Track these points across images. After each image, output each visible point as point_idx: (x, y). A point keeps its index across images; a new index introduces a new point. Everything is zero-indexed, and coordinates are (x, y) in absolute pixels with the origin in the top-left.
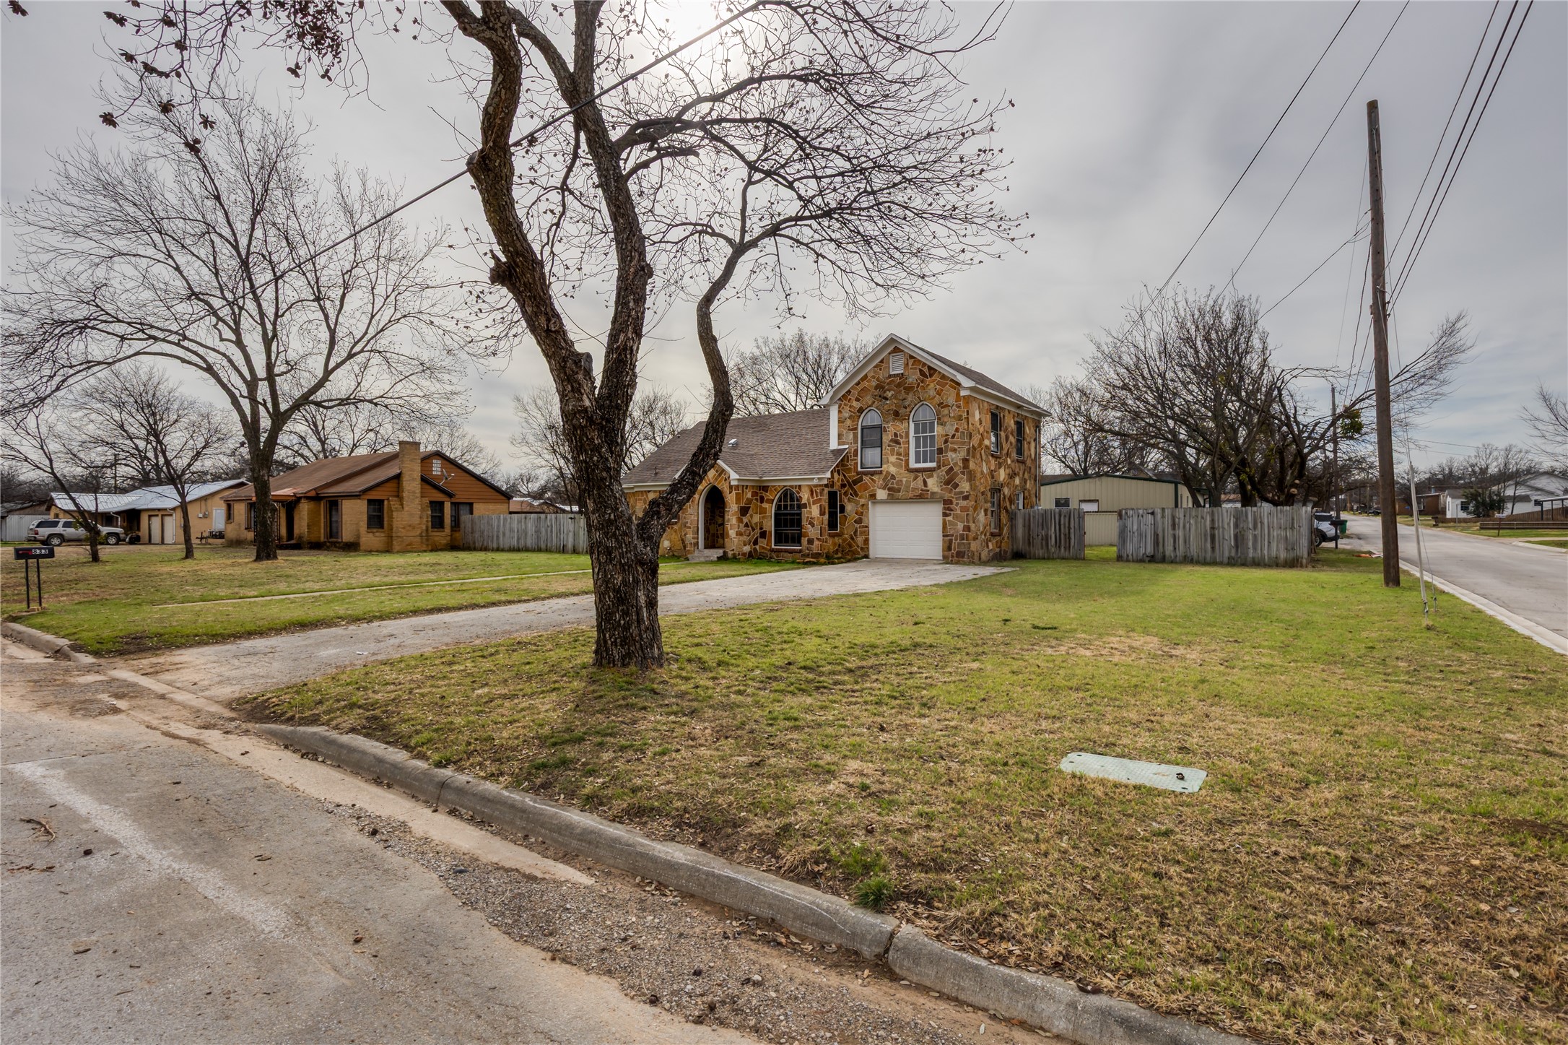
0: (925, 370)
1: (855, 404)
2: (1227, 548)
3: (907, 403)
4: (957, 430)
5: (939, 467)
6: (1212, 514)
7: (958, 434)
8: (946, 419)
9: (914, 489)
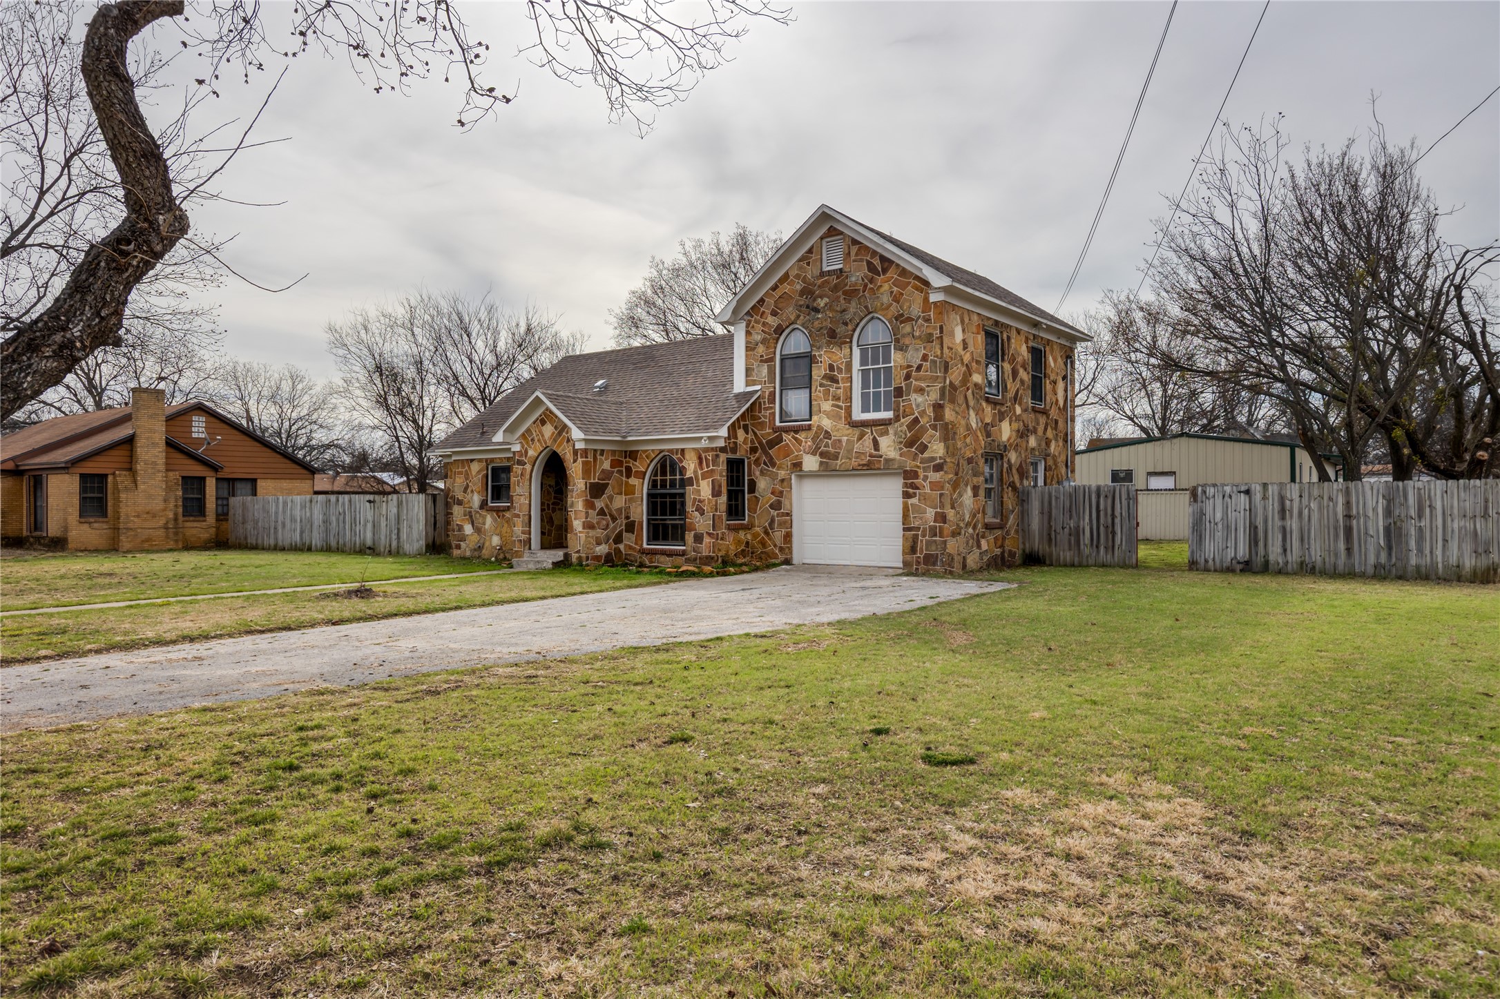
0: (876, 262)
1: (770, 320)
2: (1372, 552)
3: (848, 317)
4: (925, 358)
5: (897, 418)
6: (1347, 493)
7: (927, 365)
8: (907, 341)
9: (859, 454)
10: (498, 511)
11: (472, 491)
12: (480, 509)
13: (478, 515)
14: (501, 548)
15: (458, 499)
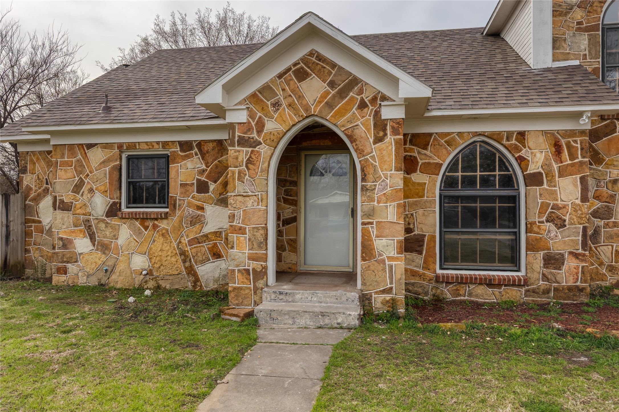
10: (144, 219)
11: (91, 190)
12: (107, 216)
13: (102, 226)
14: (150, 273)
15: (62, 201)
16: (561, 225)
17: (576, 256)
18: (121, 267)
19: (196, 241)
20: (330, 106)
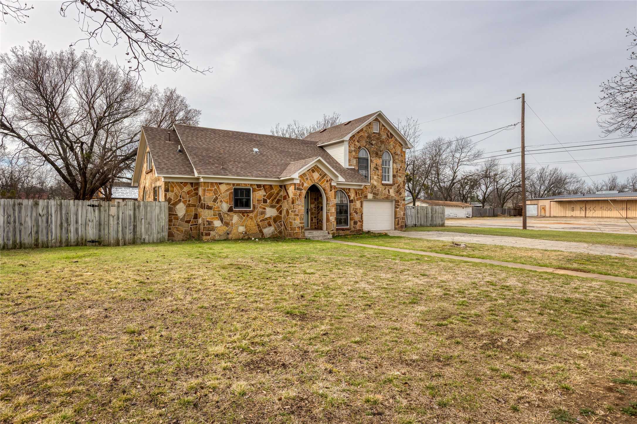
4: (401, 167)
5: (394, 184)
8: (397, 161)
9: (384, 194)
10: (243, 213)
11: (221, 201)
12: (228, 212)
13: (226, 215)
14: (246, 233)
15: (208, 206)
16: (357, 214)
17: (360, 221)
18: (234, 231)
19: (263, 220)
20: (320, 180)
